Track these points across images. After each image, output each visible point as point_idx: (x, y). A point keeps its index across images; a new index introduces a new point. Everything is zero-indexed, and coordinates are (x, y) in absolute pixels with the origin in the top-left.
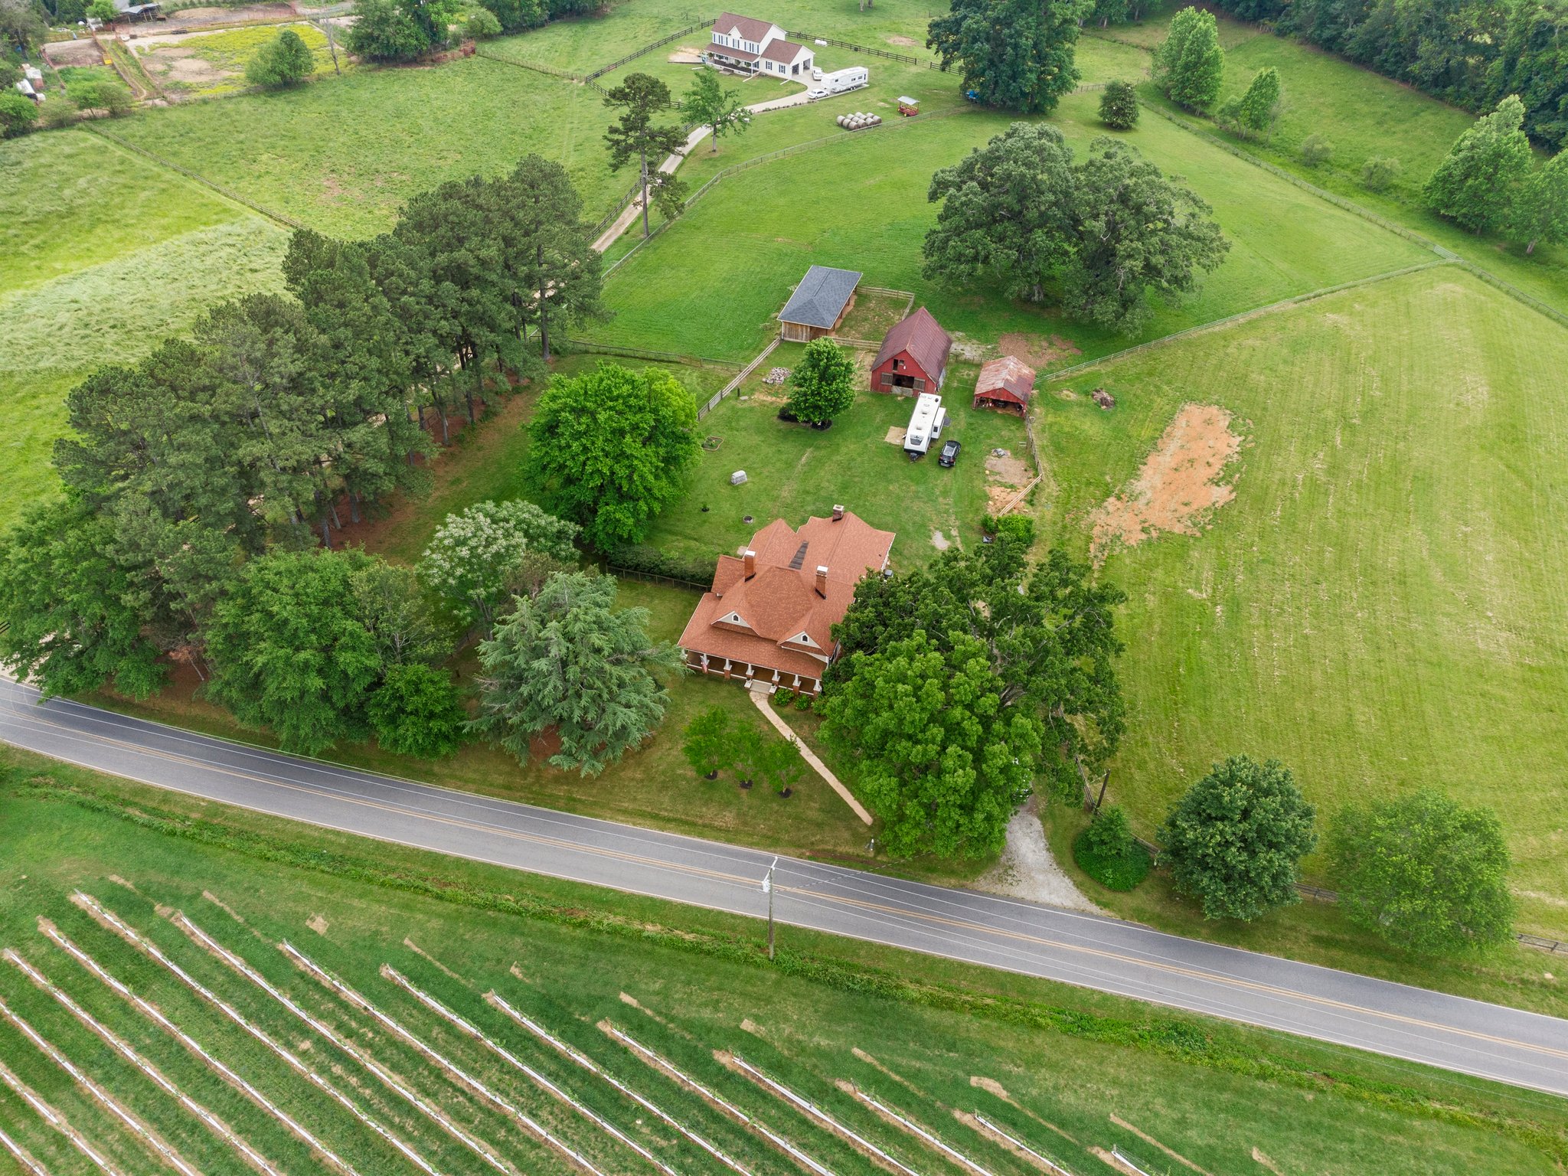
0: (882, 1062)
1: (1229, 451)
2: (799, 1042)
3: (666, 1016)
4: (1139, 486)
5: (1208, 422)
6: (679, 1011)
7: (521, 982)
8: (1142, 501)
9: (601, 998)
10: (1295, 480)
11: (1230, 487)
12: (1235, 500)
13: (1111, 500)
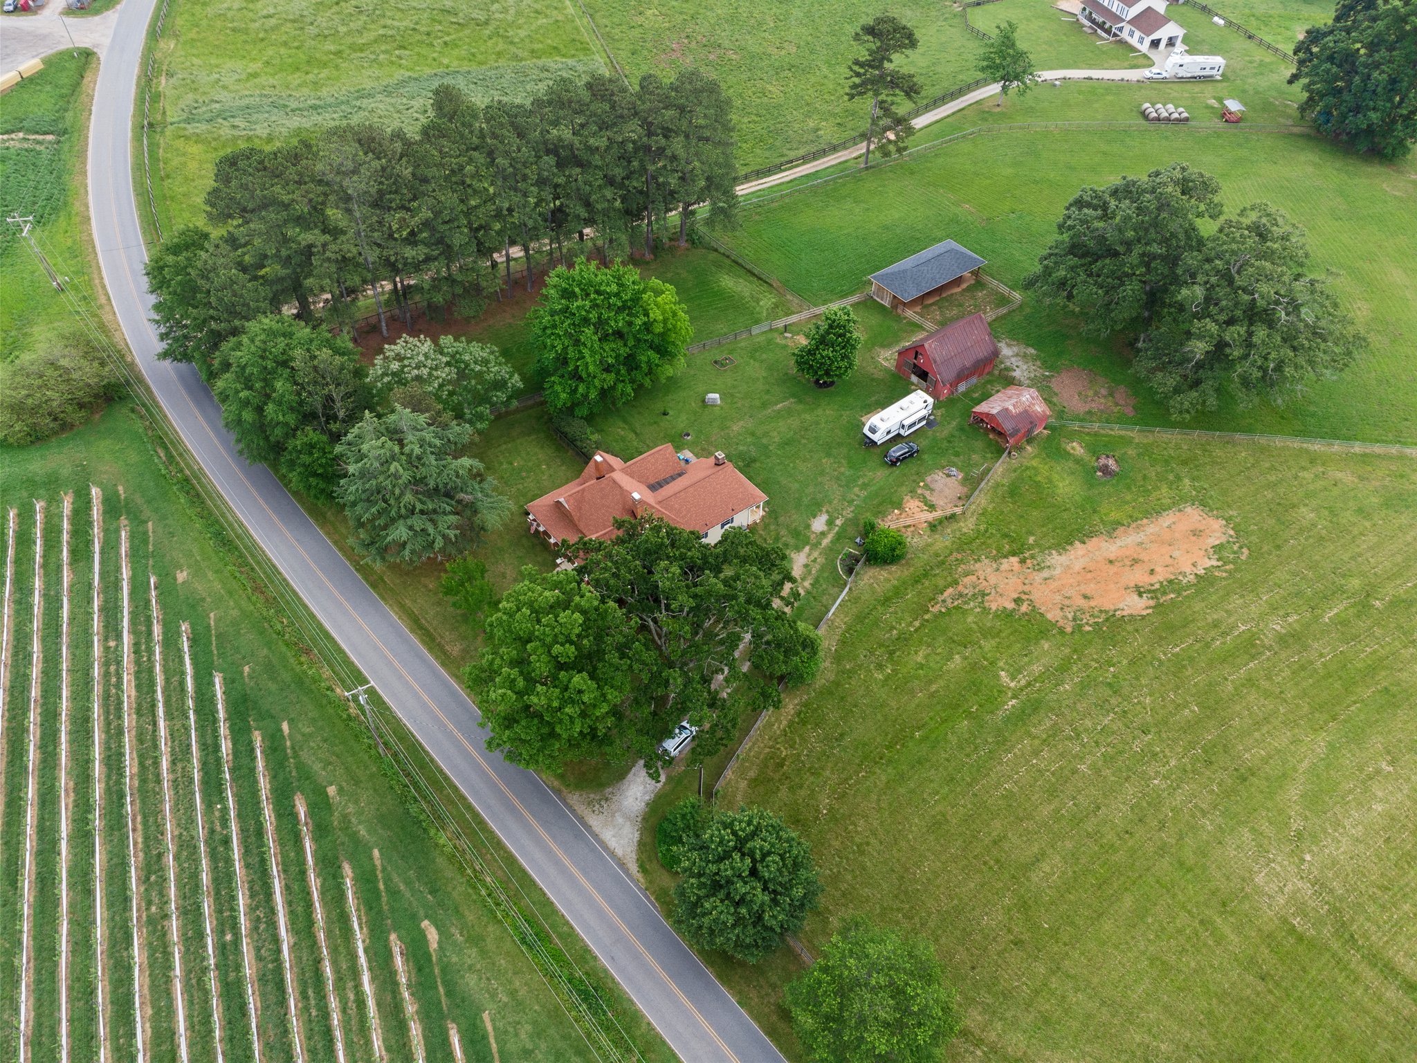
0: (384, 870)
1: (1188, 569)
2: (349, 822)
3: (295, 752)
4: (1057, 560)
5: (1196, 533)
6: (304, 755)
7: (243, 678)
8: (1046, 574)
9: (273, 717)
10: (1234, 627)
11: (1152, 603)
12: (1143, 617)
13: (1014, 560)
